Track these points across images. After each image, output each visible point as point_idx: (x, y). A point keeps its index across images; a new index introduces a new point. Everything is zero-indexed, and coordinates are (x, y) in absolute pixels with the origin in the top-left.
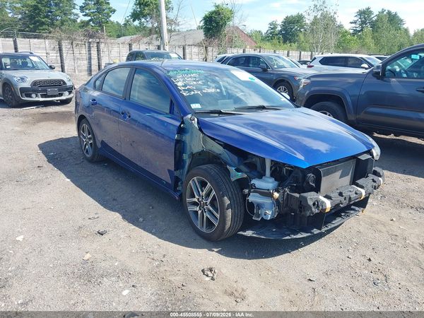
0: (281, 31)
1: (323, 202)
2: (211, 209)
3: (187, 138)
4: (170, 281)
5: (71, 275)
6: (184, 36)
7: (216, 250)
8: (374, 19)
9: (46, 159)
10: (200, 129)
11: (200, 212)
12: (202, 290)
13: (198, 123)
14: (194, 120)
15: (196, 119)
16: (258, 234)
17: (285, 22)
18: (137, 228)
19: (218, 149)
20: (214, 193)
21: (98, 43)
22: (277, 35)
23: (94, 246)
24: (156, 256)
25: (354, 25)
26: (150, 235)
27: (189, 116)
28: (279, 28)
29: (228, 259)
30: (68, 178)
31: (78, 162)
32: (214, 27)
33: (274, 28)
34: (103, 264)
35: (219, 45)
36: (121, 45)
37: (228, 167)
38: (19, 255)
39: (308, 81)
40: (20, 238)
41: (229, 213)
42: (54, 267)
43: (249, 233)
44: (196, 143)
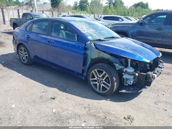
0: (79, 6)
1: (154, 75)
2: (105, 82)
3: (88, 52)
4: (99, 116)
5: (52, 121)
6: (43, 7)
7: (109, 100)
8: (114, 2)
9: (2, 65)
10: (96, 48)
11: (98, 84)
12: (114, 118)
13: (94, 45)
14: (92, 44)
15: (93, 44)
16: (128, 91)
17: (80, 2)
18: (68, 94)
19: (107, 56)
20: (107, 75)
21: (2, 8)
22: (77, 7)
23: (54, 105)
24: (85, 106)
25: (107, 4)
26: (76, 96)
27: (89, 42)
28: (78, 5)
29: (116, 103)
30: (20, 74)
31: (20, 66)
32: (55, 3)
33: (76, 4)
34: (64, 113)
35: (58, 11)
36: (14, 10)
37: (114, 64)
38: (18, 115)
39: (112, 26)
40: (13, 106)
41: (116, 83)
42: (41, 118)
43: (124, 91)
44: (94, 54)
